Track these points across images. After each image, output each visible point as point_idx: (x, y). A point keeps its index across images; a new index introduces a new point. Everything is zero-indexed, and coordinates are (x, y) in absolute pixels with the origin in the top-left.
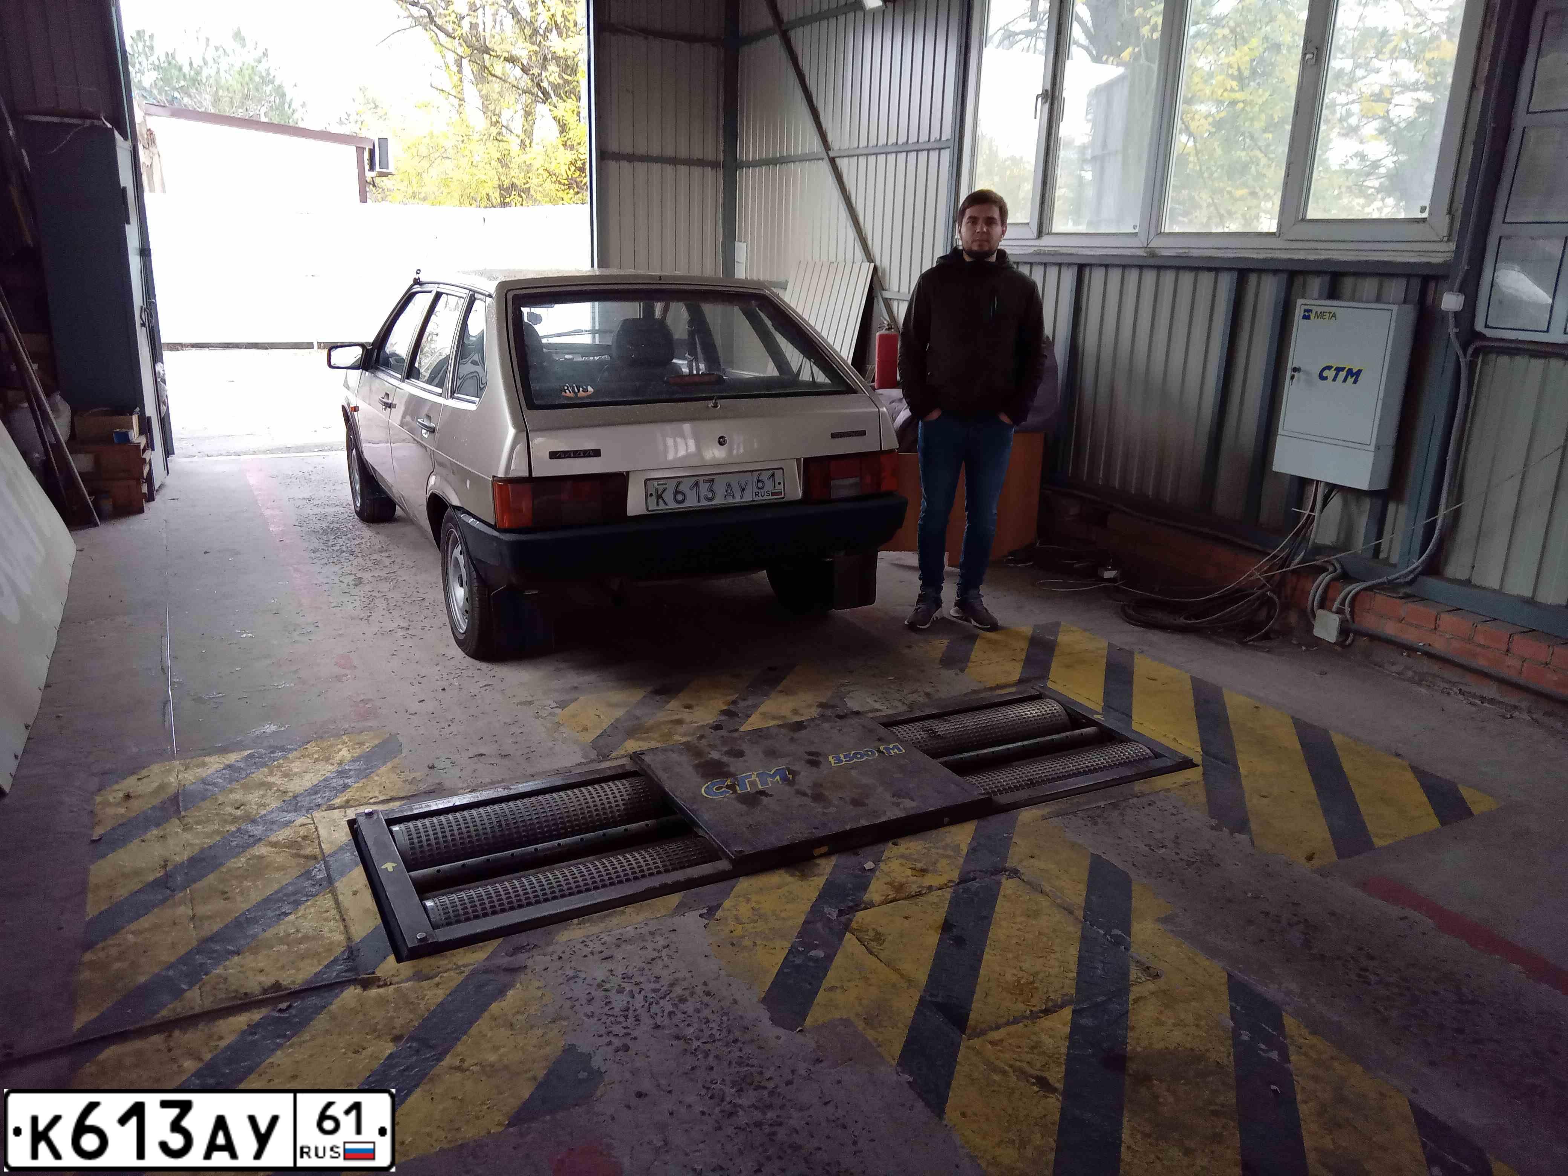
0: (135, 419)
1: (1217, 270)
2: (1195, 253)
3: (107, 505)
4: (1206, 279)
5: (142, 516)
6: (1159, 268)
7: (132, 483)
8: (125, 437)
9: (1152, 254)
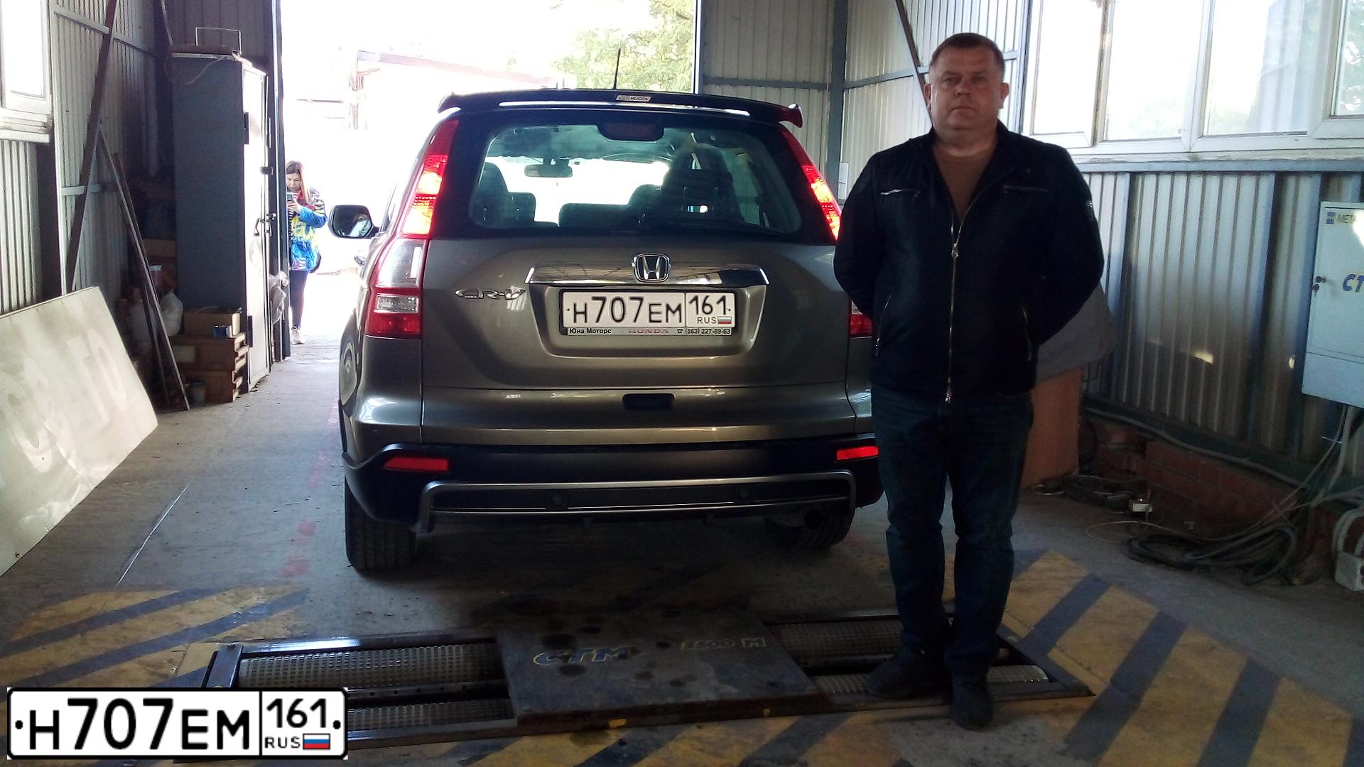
0: (235, 318)
1: (1258, 174)
2: (1234, 156)
3: (200, 394)
4: (1248, 183)
5: (230, 404)
6: (1204, 174)
7: (224, 374)
8: (223, 333)
9: (1195, 159)
